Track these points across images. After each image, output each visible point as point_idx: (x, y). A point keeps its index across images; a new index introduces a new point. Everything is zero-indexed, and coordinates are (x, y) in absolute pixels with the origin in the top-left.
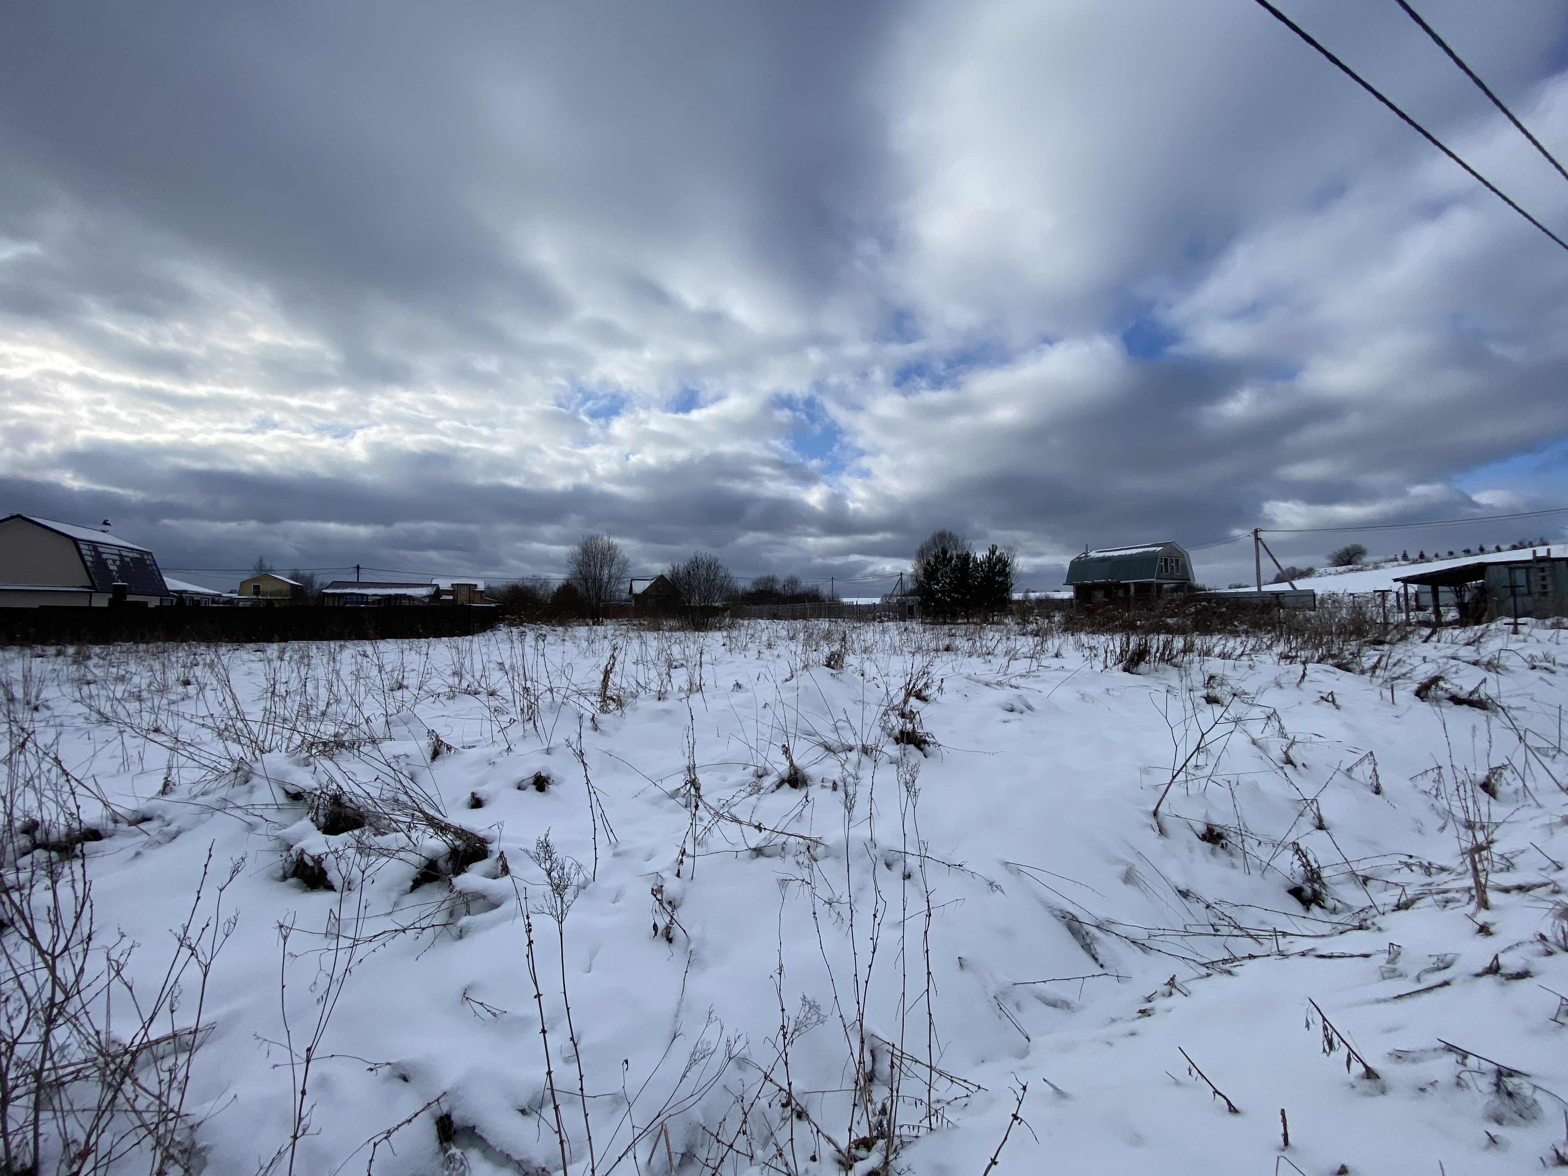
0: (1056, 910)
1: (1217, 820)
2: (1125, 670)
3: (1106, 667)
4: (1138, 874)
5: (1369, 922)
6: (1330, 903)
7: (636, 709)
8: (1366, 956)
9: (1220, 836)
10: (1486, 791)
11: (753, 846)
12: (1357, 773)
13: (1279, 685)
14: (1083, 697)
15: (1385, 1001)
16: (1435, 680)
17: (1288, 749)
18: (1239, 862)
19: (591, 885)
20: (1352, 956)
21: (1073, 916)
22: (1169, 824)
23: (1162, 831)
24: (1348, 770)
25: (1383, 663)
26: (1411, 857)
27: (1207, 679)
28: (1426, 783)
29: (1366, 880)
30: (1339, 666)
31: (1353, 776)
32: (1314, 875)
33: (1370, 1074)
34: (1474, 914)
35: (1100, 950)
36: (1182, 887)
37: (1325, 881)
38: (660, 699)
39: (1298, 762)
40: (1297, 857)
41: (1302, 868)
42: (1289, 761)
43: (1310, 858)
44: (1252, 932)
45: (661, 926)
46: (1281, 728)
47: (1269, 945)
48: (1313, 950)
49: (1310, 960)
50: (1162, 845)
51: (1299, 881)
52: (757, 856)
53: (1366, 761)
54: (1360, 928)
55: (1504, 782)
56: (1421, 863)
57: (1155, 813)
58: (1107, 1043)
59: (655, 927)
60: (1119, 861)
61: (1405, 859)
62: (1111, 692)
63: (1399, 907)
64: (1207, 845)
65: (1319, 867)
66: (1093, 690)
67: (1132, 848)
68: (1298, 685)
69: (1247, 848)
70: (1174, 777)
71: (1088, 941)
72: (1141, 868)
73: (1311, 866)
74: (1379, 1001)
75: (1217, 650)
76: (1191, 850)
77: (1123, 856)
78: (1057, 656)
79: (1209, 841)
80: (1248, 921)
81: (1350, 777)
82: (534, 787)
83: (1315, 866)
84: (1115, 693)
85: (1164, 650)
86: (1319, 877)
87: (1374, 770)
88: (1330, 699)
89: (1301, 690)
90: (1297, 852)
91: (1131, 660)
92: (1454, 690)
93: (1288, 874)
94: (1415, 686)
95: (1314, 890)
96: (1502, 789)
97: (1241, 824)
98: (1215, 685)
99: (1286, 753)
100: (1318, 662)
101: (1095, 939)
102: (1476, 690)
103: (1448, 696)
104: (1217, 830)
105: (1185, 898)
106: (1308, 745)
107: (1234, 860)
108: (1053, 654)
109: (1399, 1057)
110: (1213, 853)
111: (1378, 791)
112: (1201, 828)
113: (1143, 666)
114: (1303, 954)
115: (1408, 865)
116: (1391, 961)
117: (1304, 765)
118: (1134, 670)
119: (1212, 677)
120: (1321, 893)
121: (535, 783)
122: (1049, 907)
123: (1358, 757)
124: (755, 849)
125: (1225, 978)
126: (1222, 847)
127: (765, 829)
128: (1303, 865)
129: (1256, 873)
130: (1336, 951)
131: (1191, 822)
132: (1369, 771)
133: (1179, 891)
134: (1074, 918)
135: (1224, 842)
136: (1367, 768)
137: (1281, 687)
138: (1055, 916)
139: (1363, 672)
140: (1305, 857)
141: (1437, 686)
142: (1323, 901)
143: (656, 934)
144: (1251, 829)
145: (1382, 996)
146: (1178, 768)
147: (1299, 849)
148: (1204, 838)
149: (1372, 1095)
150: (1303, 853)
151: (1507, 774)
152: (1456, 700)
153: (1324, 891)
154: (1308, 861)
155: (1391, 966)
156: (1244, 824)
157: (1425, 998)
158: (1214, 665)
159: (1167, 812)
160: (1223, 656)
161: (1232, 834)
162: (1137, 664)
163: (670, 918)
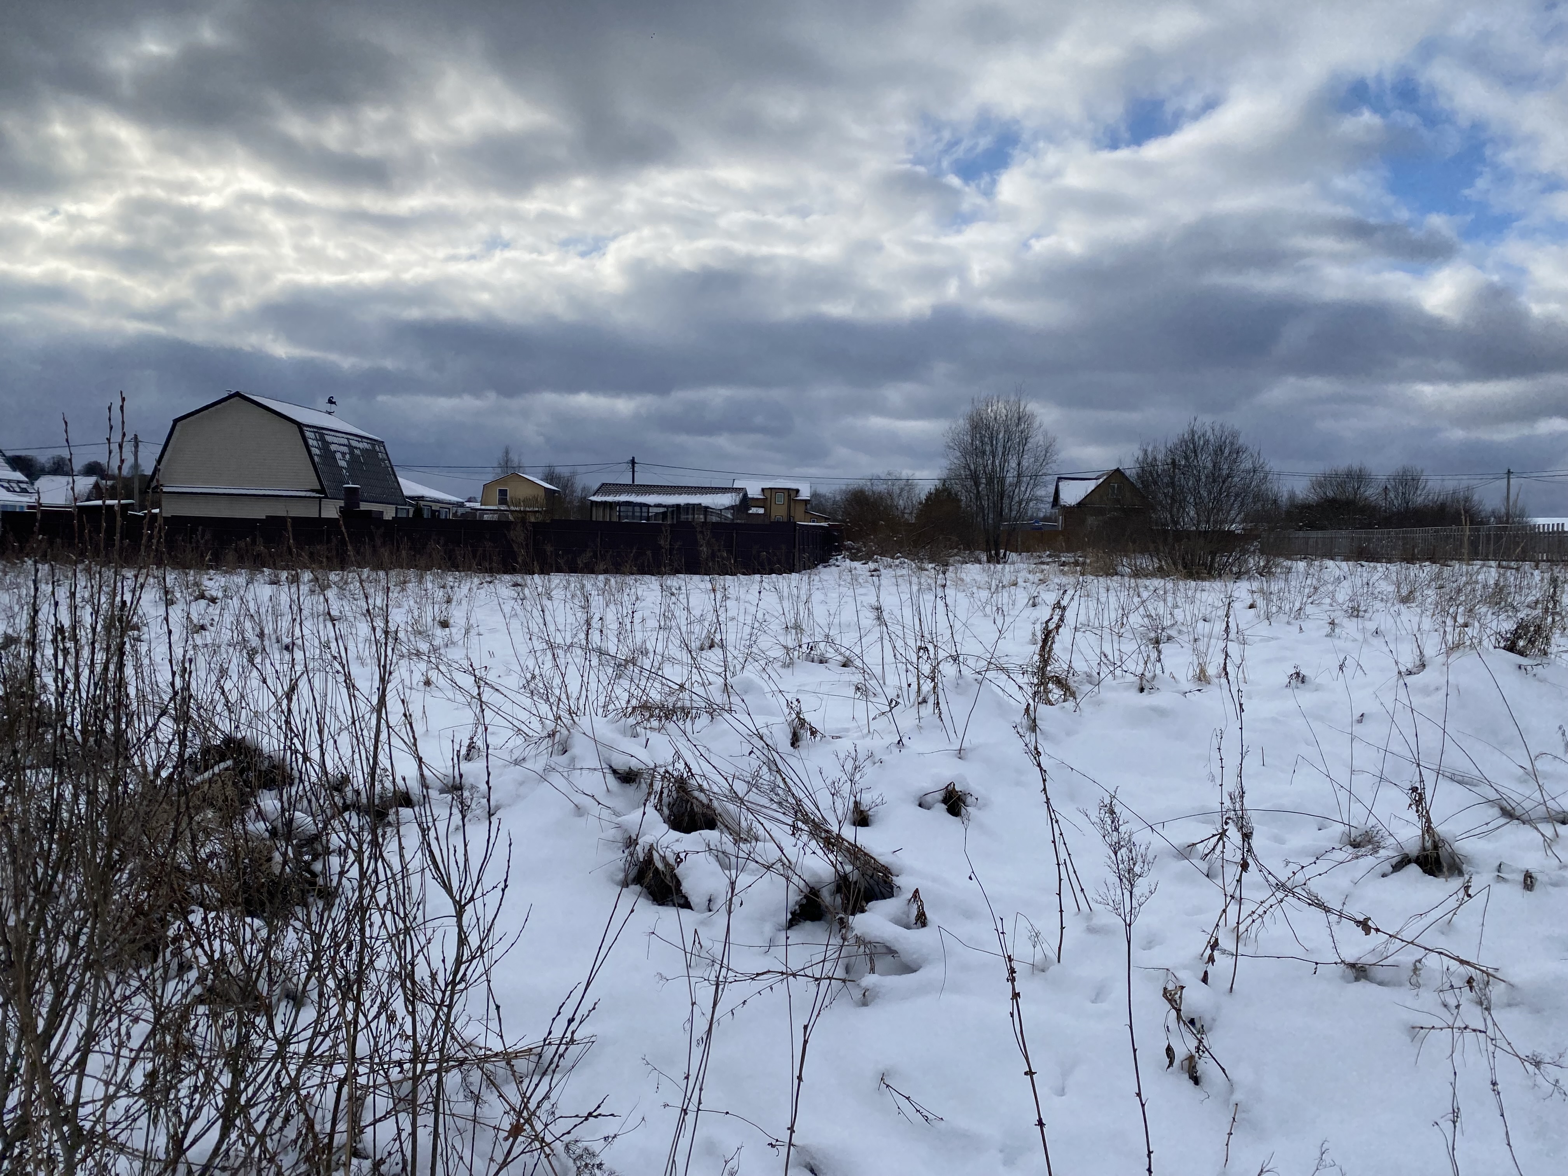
7: (1099, 703)
11: (1350, 960)
19: (1054, 968)
38: (1142, 690)
45: (1181, 1053)
52: (1357, 979)
59: (1169, 1051)
82: (944, 807)
121: (945, 801)
124: (1352, 966)
127: (1377, 930)
143: (1171, 1063)
163: (1196, 1043)
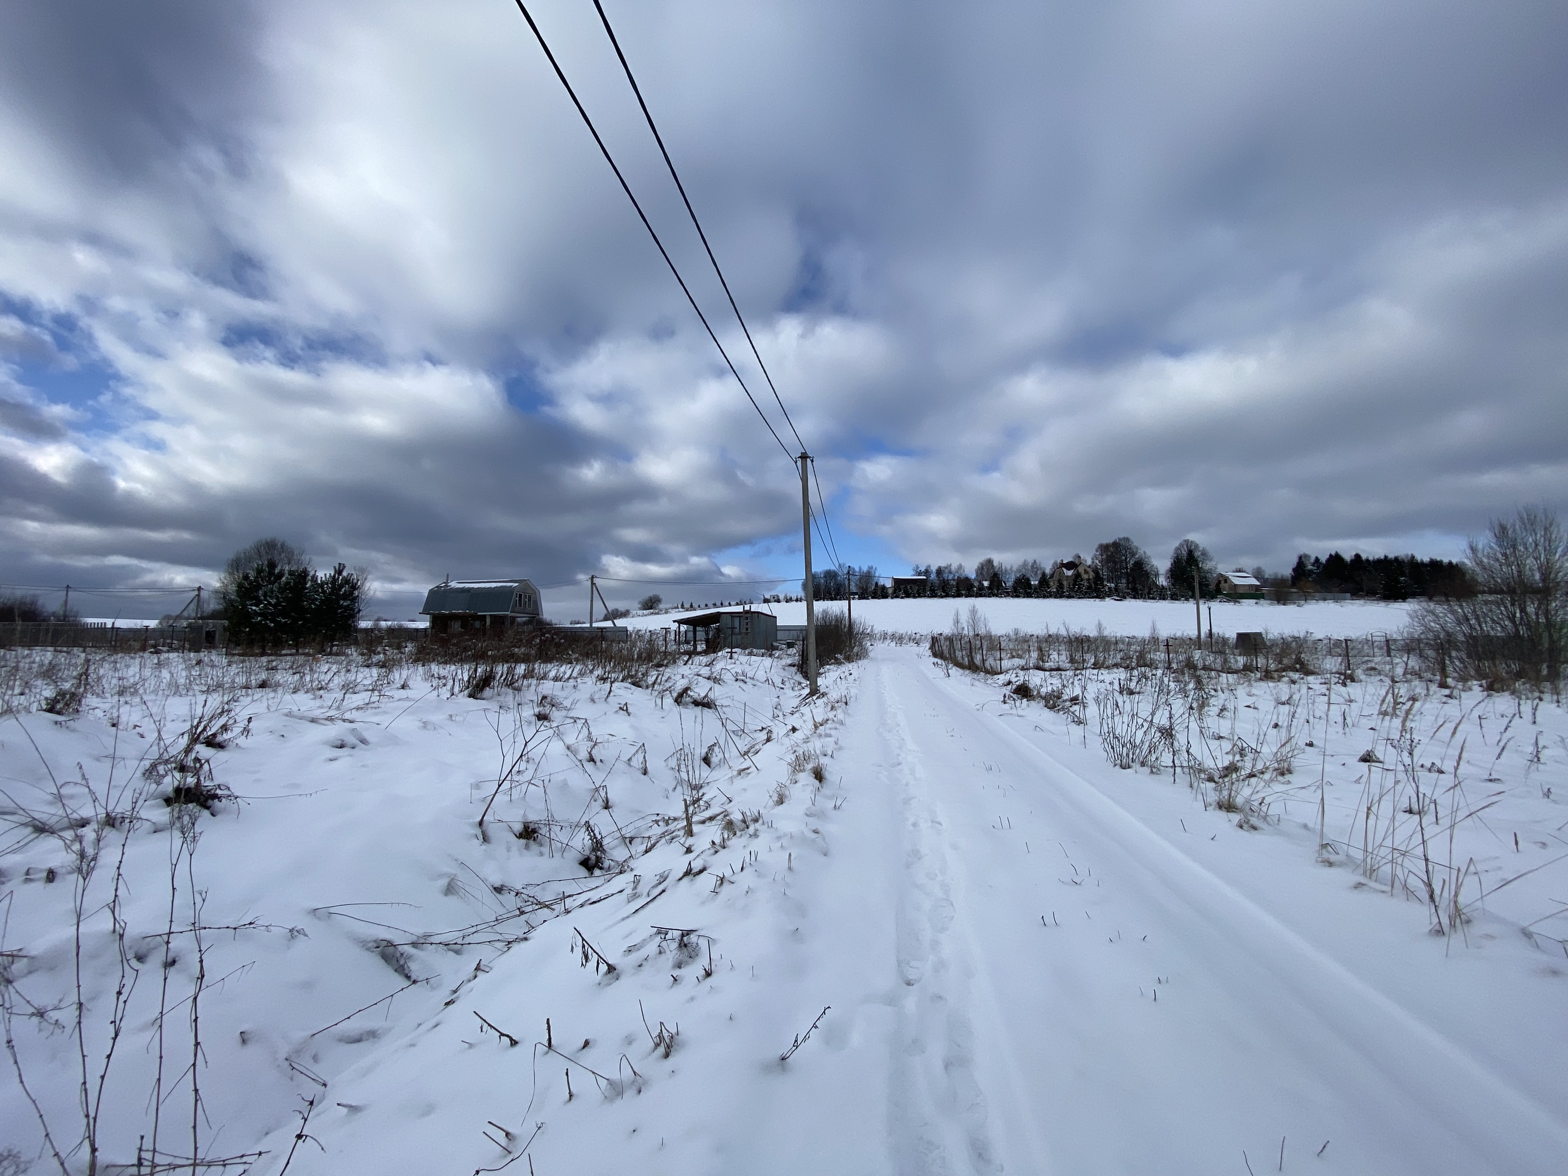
0: (370, 942)
1: (532, 817)
2: (470, 696)
3: (453, 694)
4: (459, 883)
5: (626, 867)
6: (606, 864)
8: (621, 891)
9: (534, 831)
10: (706, 763)
12: (634, 763)
13: (593, 701)
14: (425, 725)
15: (628, 917)
16: (686, 690)
17: (592, 749)
18: (545, 850)
20: (613, 895)
21: (389, 942)
22: (492, 830)
23: (486, 839)
24: (629, 760)
25: (659, 681)
26: (658, 814)
27: (540, 699)
28: (673, 763)
29: (631, 839)
30: (634, 684)
31: (632, 764)
32: (598, 846)
33: (611, 969)
34: (685, 842)
35: (414, 968)
36: (497, 884)
37: (605, 847)
39: (597, 759)
40: (587, 833)
41: (590, 841)
42: (592, 759)
43: (597, 832)
44: (547, 903)
46: (590, 733)
47: (559, 908)
48: (589, 900)
49: (587, 908)
50: (484, 850)
51: (587, 852)
53: (640, 751)
54: (621, 873)
55: (714, 755)
56: (664, 818)
57: (481, 823)
58: (411, 1045)
60: (441, 876)
61: (655, 818)
62: (453, 718)
63: (646, 852)
64: (523, 841)
65: (602, 838)
66: (437, 718)
67: (456, 860)
68: (606, 700)
69: (553, 836)
70: (499, 786)
71: (402, 962)
72: (463, 877)
73: (597, 838)
74: (623, 919)
75: (552, 674)
76: (509, 850)
77: (446, 869)
78: (403, 687)
79: (524, 838)
80: (547, 896)
81: (629, 765)
83: (599, 837)
84: (458, 718)
85: (507, 676)
86: (601, 846)
87: (644, 757)
88: (624, 709)
89: (608, 703)
90: (588, 830)
91: (477, 686)
92: (696, 696)
93: (580, 849)
94: (675, 695)
95: (597, 857)
96: (714, 760)
97: (550, 815)
98: (546, 704)
99: (590, 753)
100: (622, 681)
101: (410, 957)
102: (706, 696)
103: (692, 700)
104: (532, 826)
105: (500, 893)
106: (606, 745)
107: (542, 849)
108: (399, 686)
109: (630, 951)
110: (527, 847)
111: (645, 773)
112: (518, 827)
113: (487, 692)
114: (582, 906)
115: (657, 822)
116: (635, 888)
117: (601, 761)
118: (479, 696)
119: (544, 698)
120: (601, 858)
122: (362, 942)
123: (635, 749)
125: (524, 944)
126: (534, 840)
128: (591, 839)
129: (557, 855)
130: (603, 895)
131: (511, 824)
132: (641, 759)
133: (495, 889)
134: (390, 944)
135: (535, 835)
136: (640, 756)
137: (594, 702)
138: (368, 949)
139: (647, 687)
140: (593, 831)
141: (687, 694)
142: (602, 864)
144: (557, 818)
145: (626, 915)
146: (502, 778)
147: (589, 826)
148: (520, 836)
149: (610, 985)
150: (591, 830)
151: (716, 749)
152: (696, 703)
153: (603, 856)
154: (594, 834)
155: (635, 892)
156: (552, 814)
157: (651, 905)
158: (547, 688)
159: (492, 819)
160: (556, 679)
161: (542, 826)
162: (482, 690)
